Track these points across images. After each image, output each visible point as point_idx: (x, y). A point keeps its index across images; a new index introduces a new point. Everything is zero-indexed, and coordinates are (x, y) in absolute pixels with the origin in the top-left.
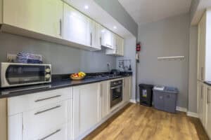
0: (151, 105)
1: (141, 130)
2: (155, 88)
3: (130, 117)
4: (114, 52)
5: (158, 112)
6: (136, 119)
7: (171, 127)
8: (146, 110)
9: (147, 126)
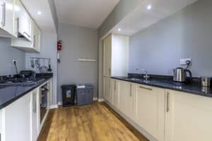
0: (73, 104)
1: (81, 128)
2: (79, 87)
3: (63, 123)
4: (31, 46)
5: (82, 107)
6: (70, 122)
7: (97, 113)
8: (72, 109)
9: (83, 122)
